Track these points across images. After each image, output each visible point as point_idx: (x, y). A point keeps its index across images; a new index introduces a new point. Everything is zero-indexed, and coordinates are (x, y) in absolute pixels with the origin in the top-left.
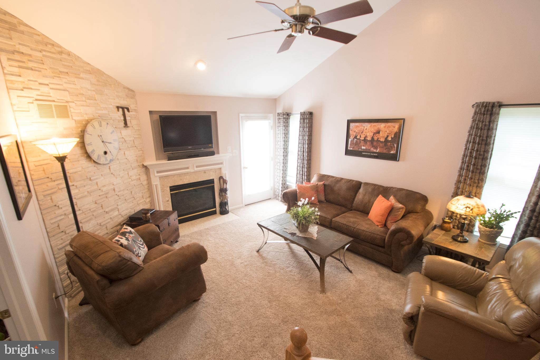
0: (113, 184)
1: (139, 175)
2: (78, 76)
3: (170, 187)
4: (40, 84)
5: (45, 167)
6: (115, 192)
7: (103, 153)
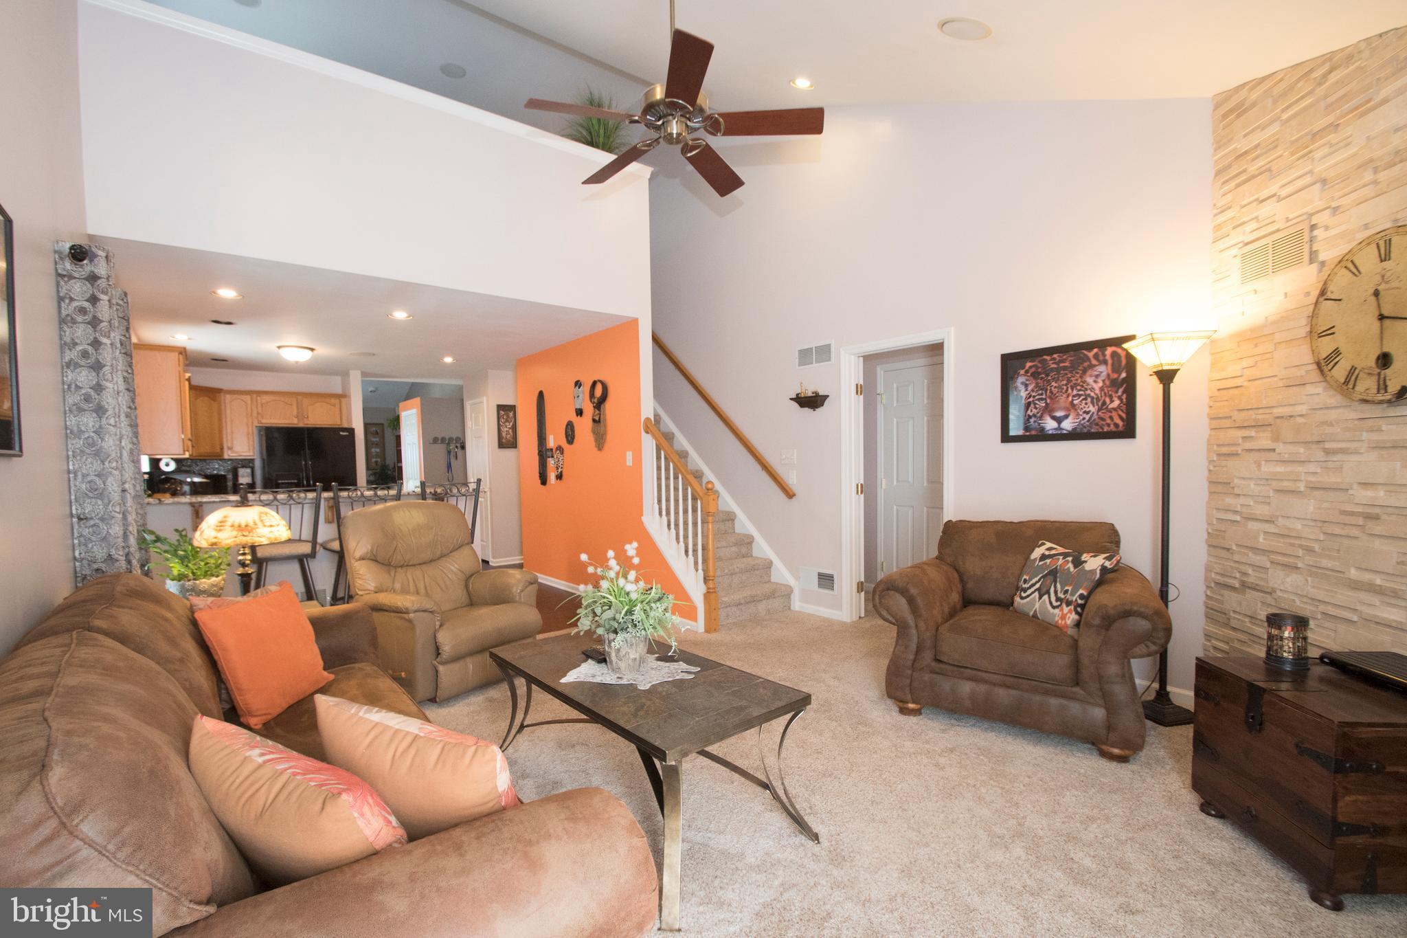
7: (1372, 362)
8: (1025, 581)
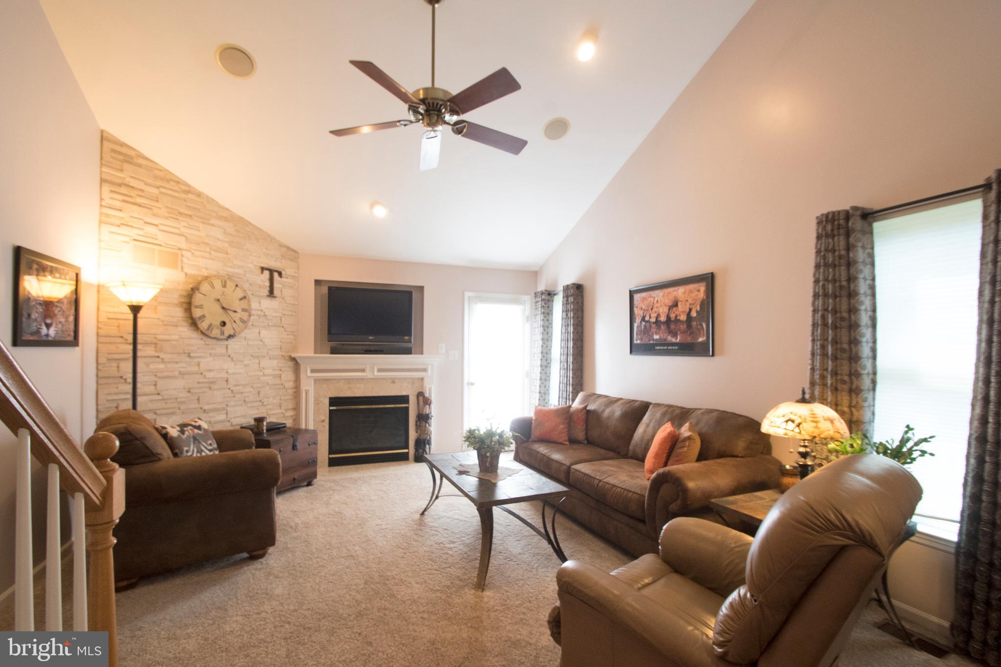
0: (227, 372)
1: (280, 370)
2: (207, 221)
3: (331, 399)
4: (146, 223)
5: (121, 322)
6: (227, 384)
7: (218, 323)
8: (187, 451)
